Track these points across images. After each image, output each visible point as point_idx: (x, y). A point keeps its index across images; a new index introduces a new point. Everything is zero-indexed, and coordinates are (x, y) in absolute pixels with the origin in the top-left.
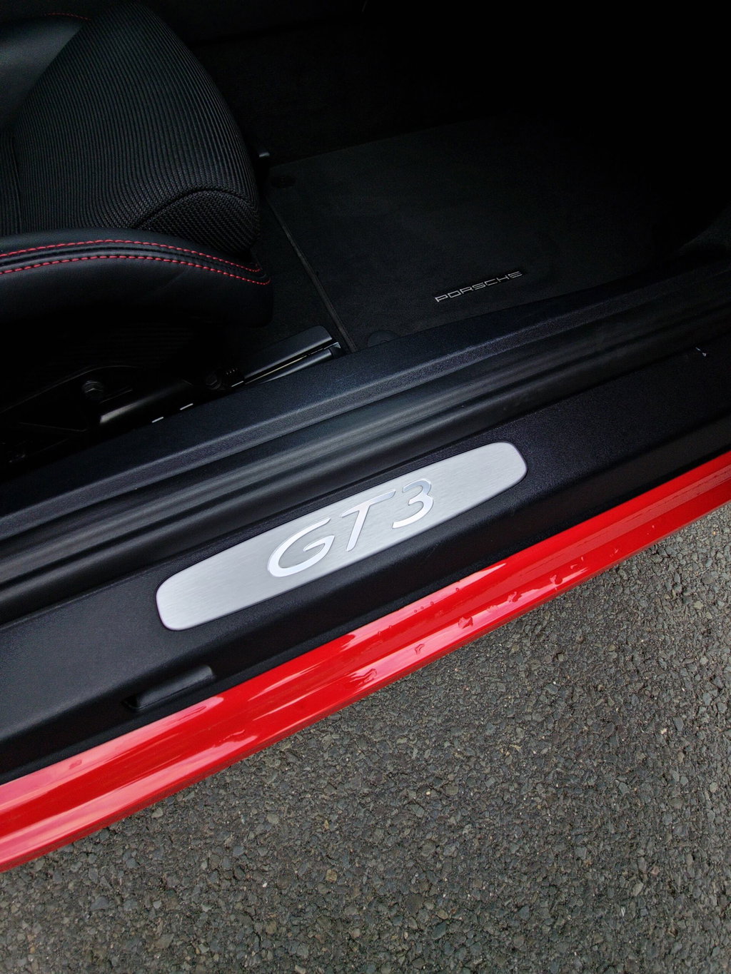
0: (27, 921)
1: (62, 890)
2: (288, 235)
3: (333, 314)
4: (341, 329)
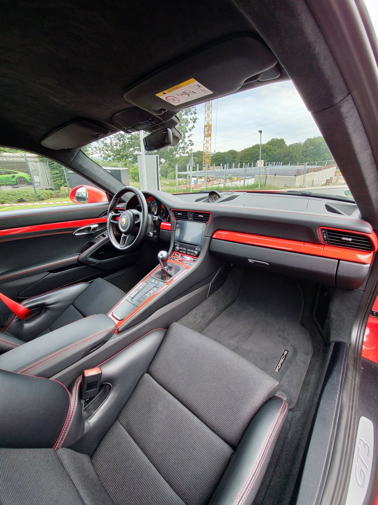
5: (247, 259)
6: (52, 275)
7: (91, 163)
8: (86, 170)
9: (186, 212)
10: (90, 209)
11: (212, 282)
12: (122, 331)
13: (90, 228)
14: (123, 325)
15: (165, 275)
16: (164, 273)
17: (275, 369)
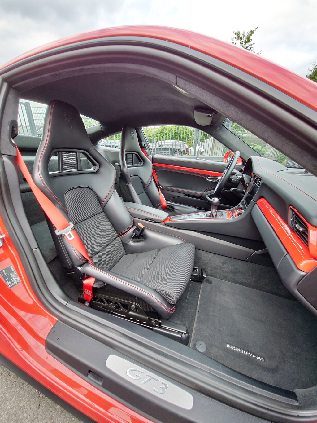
0: (7, 412)
1: (19, 416)
2: (200, 296)
3: (195, 326)
4: (193, 332)
8: (223, 139)
9: (257, 177)
11: (257, 252)
12: (166, 225)
13: (217, 178)
14: (168, 222)
15: (211, 216)
16: (211, 214)
17: (229, 344)
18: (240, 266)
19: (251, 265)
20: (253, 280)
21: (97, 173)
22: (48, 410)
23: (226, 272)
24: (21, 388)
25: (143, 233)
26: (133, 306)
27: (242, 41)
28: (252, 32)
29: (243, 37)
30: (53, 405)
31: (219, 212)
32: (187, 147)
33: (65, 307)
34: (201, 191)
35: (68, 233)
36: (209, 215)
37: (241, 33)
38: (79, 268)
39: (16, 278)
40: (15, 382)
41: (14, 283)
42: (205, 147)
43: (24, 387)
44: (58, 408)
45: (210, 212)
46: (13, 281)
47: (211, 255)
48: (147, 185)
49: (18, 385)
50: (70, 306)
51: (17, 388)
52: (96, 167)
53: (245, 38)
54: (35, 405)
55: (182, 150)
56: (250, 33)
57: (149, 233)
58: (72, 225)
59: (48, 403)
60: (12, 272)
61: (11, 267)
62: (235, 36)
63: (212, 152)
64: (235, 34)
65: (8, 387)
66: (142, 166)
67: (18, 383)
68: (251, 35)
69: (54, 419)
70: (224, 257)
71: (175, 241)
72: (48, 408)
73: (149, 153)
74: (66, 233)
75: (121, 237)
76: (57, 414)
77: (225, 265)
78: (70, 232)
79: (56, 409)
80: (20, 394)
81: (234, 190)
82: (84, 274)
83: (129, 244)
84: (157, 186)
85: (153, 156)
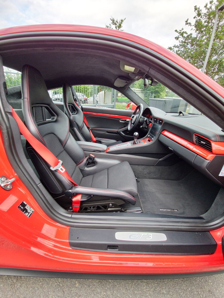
3: (142, 206)
4: (143, 209)
5: (168, 147)
6: (107, 133)
7: (134, 95)
8: (130, 96)
9: (157, 119)
10: (128, 112)
11: (160, 160)
12: (107, 153)
13: (126, 120)
14: (108, 151)
15: (134, 143)
16: (134, 142)
17: (161, 209)
18: (152, 169)
19: (158, 167)
20: (159, 175)
21: (56, 121)
22: (71, 291)
23: (145, 174)
24: (43, 288)
25: (94, 160)
26: (111, 205)
27: (117, 26)
28: (122, 21)
29: (116, 23)
30: (73, 286)
31: (138, 140)
32: (86, 98)
33: (71, 218)
34: (116, 129)
35: (60, 168)
36: (133, 143)
37: (115, 20)
38: (70, 191)
39: (30, 209)
40: (36, 287)
41: (30, 213)
42: (99, 98)
43: (45, 286)
44: (78, 286)
45: (133, 141)
46: (29, 212)
47: (137, 166)
48: (81, 128)
49: (39, 287)
50: (74, 216)
51: (40, 289)
52: (55, 117)
53: (118, 24)
54: (60, 293)
55: (83, 100)
56: (121, 22)
57: (98, 160)
58: (61, 162)
59: (69, 287)
60: (26, 205)
61: (24, 202)
62: (112, 22)
63: (104, 102)
64: (112, 20)
65: (32, 292)
66: (76, 114)
67: (39, 286)
68: (121, 23)
69: (79, 294)
70: (144, 166)
71: (116, 162)
72: (71, 289)
73: (79, 104)
74: (59, 168)
75: (79, 166)
76: (79, 290)
77: (145, 170)
78: (61, 167)
79: (76, 287)
80: (45, 292)
81: (142, 127)
82: (74, 194)
83: (85, 169)
84: (88, 128)
85: (82, 107)
